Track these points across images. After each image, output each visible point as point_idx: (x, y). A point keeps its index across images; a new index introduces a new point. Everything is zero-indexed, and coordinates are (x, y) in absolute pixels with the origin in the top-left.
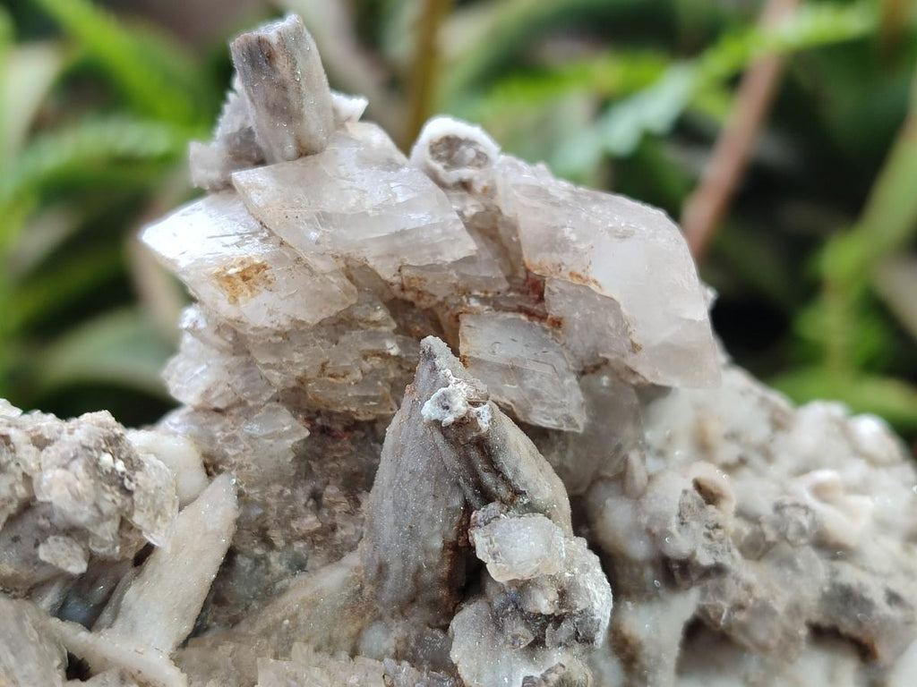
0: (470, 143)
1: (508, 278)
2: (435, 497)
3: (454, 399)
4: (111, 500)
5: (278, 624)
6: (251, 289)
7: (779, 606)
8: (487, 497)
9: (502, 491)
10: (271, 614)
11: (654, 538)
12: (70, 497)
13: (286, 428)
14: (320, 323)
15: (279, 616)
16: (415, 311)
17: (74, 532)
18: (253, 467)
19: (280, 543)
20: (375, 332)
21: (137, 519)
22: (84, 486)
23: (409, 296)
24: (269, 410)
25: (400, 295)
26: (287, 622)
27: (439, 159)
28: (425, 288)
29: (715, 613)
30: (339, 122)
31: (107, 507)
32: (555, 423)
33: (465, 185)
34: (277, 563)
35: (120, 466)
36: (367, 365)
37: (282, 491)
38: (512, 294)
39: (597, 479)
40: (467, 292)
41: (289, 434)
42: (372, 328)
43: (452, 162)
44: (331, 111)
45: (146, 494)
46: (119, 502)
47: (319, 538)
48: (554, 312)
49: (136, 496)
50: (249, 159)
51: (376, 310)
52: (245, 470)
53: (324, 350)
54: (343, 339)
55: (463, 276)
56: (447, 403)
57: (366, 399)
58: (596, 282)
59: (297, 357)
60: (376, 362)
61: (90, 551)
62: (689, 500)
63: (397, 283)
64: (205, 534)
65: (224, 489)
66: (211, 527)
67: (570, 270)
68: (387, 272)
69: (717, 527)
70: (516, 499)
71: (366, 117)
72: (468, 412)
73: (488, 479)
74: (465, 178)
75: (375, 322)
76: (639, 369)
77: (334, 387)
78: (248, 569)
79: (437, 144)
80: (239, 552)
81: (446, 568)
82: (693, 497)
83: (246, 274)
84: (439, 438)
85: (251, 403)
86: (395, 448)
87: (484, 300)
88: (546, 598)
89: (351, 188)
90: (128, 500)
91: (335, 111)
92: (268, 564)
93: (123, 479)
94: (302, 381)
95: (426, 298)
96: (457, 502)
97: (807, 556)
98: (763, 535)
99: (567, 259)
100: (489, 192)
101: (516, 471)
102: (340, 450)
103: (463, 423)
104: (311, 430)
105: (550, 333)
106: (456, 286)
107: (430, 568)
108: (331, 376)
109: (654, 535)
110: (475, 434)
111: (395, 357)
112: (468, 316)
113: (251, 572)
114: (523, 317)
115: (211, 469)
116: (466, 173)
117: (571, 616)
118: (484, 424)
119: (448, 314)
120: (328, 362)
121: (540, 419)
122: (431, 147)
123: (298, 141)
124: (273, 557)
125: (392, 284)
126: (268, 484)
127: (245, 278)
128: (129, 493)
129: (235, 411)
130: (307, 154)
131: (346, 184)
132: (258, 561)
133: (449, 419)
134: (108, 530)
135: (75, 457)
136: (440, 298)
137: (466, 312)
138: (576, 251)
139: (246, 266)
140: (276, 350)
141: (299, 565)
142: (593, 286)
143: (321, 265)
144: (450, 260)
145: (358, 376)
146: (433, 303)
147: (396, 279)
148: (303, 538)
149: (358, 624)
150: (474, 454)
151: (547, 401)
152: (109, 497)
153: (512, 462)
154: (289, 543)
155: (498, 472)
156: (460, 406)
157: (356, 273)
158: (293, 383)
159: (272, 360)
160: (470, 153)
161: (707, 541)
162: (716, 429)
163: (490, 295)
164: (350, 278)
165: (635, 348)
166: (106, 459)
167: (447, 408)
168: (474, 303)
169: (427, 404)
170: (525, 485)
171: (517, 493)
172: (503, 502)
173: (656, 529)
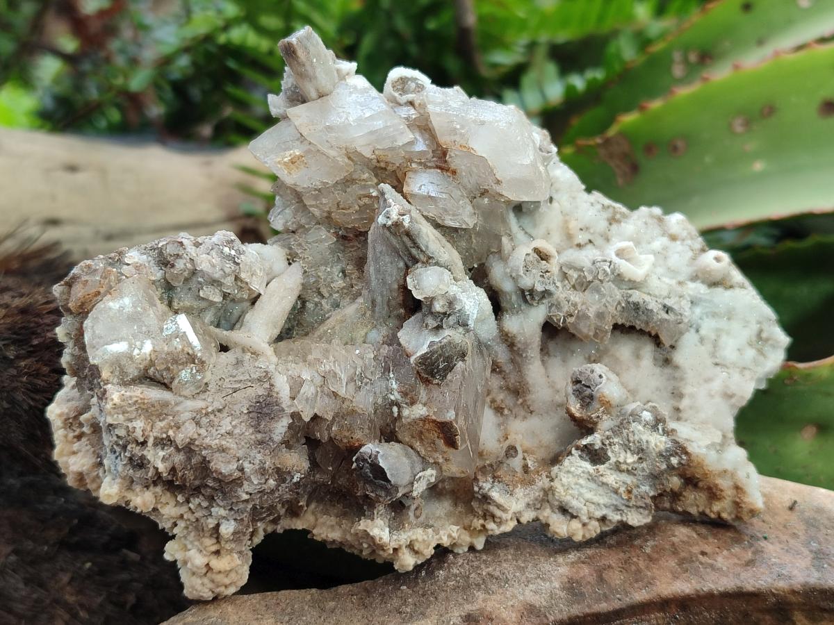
0: (414, 80)
1: (433, 151)
2: (392, 263)
3: (391, 213)
4: (229, 267)
5: (325, 332)
6: (297, 168)
7: (591, 313)
8: (416, 261)
9: (422, 257)
10: (322, 329)
11: (515, 279)
12: (210, 267)
13: (323, 237)
14: (336, 182)
15: (325, 328)
16: (387, 173)
17: (215, 282)
18: (310, 258)
19: (326, 295)
20: (365, 185)
21: (243, 276)
22: (216, 261)
23: (383, 165)
24: (316, 229)
25: (378, 165)
26: (329, 331)
27: (398, 90)
28: (389, 160)
29: (557, 320)
30: (342, 77)
31: (227, 270)
32: (458, 224)
33: (411, 103)
34: (326, 305)
35: (233, 253)
36: (361, 203)
37: (326, 269)
38: (434, 159)
39: (489, 253)
40: (411, 161)
41: (325, 240)
42: (363, 183)
43: (404, 91)
44: (335, 72)
45: (246, 265)
46: (233, 268)
47: (345, 291)
48: (453, 167)
49: (241, 266)
50: (298, 101)
51: (364, 174)
52: (306, 260)
53: (339, 196)
54: (348, 190)
55: (406, 152)
56: (388, 215)
57: (363, 219)
58: (473, 149)
59: (324, 201)
60: (366, 200)
61: (223, 292)
62: (530, 258)
63: (374, 159)
64: (285, 289)
65: (296, 269)
66: (288, 287)
67: (460, 143)
68: (367, 153)
69: (547, 271)
70: (429, 260)
71: (358, 72)
72: (398, 219)
73: (414, 251)
74: (410, 99)
75: (364, 180)
76: (504, 193)
77: (345, 214)
78: (312, 309)
79: (396, 82)
80: (307, 301)
81: (401, 298)
82: (533, 257)
83: (294, 161)
84: (388, 233)
85: (307, 226)
86: (372, 241)
87: (420, 164)
88: (439, 304)
89: (343, 112)
90: (237, 267)
91: (338, 71)
92: (322, 305)
93: (234, 258)
94: (329, 213)
95: (391, 165)
96: (401, 264)
97: (609, 287)
98: (585, 277)
99: (457, 138)
100: (423, 106)
101: (427, 247)
102: (352, 247)
103: (397, 225)
104: (337, 238)
105: (451, 178)
106: (404, 157)
107: (394, 299)
108: (342, 209)
109: (514, 278)
110: (403, 230)
111: (375, 197)
112: (410, 173)
113: (314, 310)
114: (439, 171)
115: (291, 261)
116: (410, 97)
117: (455, 313)
118: (406, 224)
119: (401, 172)
120: (340, 202)
121: (450, 222)
122: (393, 84)
123: (317, 90)
124: (324, 302)
125: (371, 159)
126: (319, 266)
127: (293, 163)
128: (238, 264)
129: (300, 231)
130: (323, 96)
131: (341, 110)
132: (316, 305)
133: (390, 223)
134: (229, 281)
135: (212, 249)
136: (398, 165)
137: (409, 171)
138: (461, 134)
139: (292, 156)
140: (316, 198)
141: (336, 305)
142: (472, 151)
143: (332, 153)
144: (401, 144)
145: (357, 208)
146: (395, 168)
147: (374, 156)
148: (338, 292)
149: (365, 330)
150: (406, 239)
151: (451, 213)
152: (228, 266)
153: (424, 242)
154: (331, 295)
155: (418, 248)
156: (394, 216)
157: (352, 155)
158: (325, 214)
159: (314, 203)
160: (413, 85)
161: (541, 279)
162: (573, 225)
163: (423, 161)
164: (349, 158)
165: (498, 182)
166: (226, 250)
167: (388, 217)
168: (414, 165)
169: (380, 217)
170: (433, 253)
171: (430, 258)
172: (423, 263)
173: (514, 275)
